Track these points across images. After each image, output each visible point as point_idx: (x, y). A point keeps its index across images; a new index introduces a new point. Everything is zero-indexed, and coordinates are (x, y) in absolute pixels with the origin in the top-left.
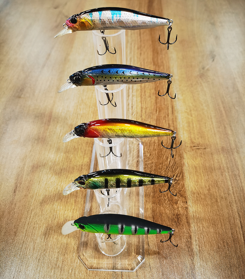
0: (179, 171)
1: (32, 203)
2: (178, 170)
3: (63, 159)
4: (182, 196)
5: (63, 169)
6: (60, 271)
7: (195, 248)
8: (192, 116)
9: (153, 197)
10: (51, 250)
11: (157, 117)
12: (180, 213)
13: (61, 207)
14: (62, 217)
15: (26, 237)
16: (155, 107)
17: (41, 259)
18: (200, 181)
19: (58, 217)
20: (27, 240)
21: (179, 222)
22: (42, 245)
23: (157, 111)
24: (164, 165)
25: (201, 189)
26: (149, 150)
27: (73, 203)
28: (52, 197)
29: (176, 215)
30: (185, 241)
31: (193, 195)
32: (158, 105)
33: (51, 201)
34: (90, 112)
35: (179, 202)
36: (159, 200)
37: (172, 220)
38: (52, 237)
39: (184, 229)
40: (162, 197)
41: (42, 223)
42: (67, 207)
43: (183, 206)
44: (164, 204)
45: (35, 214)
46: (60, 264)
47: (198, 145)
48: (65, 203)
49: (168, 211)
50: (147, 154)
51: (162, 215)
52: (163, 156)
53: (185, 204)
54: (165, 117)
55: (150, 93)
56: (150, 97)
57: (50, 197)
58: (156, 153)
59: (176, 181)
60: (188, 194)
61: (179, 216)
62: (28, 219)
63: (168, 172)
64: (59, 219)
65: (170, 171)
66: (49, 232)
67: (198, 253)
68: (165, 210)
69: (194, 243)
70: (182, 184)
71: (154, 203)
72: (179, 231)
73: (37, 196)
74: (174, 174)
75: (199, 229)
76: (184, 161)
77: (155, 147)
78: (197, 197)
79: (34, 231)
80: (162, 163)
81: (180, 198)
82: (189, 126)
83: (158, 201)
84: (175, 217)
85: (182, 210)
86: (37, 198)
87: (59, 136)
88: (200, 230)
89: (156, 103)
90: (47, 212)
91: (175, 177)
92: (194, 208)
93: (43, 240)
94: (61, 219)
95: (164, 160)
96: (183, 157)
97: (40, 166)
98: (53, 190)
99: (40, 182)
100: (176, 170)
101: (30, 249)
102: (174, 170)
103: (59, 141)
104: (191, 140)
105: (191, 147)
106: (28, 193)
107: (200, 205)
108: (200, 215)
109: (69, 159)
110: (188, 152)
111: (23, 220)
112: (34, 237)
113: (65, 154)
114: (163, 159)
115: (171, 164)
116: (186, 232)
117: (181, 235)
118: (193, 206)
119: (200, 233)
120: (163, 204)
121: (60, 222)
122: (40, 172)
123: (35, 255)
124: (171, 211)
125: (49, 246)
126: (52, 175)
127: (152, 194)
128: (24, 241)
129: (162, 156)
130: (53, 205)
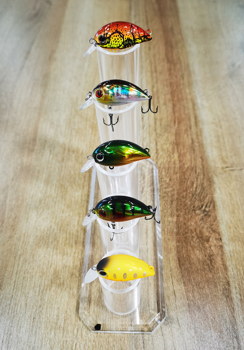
0: (209, 200)
1: (20, 247)
2: (207, 198)
3: (57, 189)
4: (214, 231)
5: (57, 202)
6: (62, 332)
7: (235, 297)
8: (221, 127)
9: (178, 234)
10: (49, 306)
11: (176, 130)
12: (213, 253)
13: (58, 251)
14: (60, 264)
15: (15, 290)
16: (173, 117)
17: (36, 317)
18: (236, 211)
19: (55, 264)
20: (17, 294)
21: (213, 264)
22: (37, 299)
23: (175, 123)
24: (189, 193)
25: (239, 222)
26: (168, 173)
27: (74, 245)
28: (45, 238)
29: (209, 256)
30: (221, 288)
31: (228, 230)
32: (177, 115)
33: (44, 242)
34: (88, 126)
35: (211, 239)
36: (186, 238)
37: (204, 262)
38: (48, 289)
39: (219, 273)
40: (189, 234)
41: (35, 272)
42: (65, 250)
43: (216, 244)
44: (192, 242)
45: (25, 260)
46: (61, 322)
47: (232, 165)
48: (63, 244)
49: (198, 251)
50: (166, 179)
51: (190, 256)
52: (188, 181)
53: (219, 241)
54: (186, 130)
55: (165, 99)
56: (165, 104)
57: (42, 237)
58: (177, 178)
59: (205, 213)
60: (223, 228)
61: (212, 257)
62: (16, 267)
63: (195, 201)
64: (56, 266)
65: (197, 200)
66: (44, 282)
67: (239, 303)
68: (193, 250)
69: (234, 291)
70: (214, 216)
71: (178, 241)
72: (213, 276)
73: (26, 237)
74: (202, 203)
75: (238, 273)
76: (215, 186)
77: (176, 170)
78: (234, 232)
79: (24, 282)
80: (187, 190)
81: (211, 234)
82: (219, 141)
83: (184, 239)
84: (208, 259)
85: (215, 249)
86: (26, 240)
87: (49, 158)
88: (240, 275)
89: (174, 112)
90: (40, 258)
91: (204, 207)
92: (231, 246)
93: (37, 293)
94: (59, 266)
95: (189, 185)
96: (213, 181)
97: (26, 199)
98: (46, 229)
99: (27, 219)
100: (205, 199)
101: (21, 306)
102: (202, 199)
103: (50, 166)
104: (222, 159)
105: (223, 168)
106: (13, 234)
107: (239, 243)
108: (239, 255)
109: (64, 188)
110: (219, 175)
111: (9, 269)
112: (25, 289)
113: (58, 183)
114: (187, 184)
115: (198, 191)
116: (222, 277)
117: (216, 281)
118: (229, 244)
119: (241, 278)
120: (190, 243)
121: (58, 269)
122: (27, 205)
123: (28, 313)
124: (202, 251)
125: (46, 300)
126: (44, 209)
127: (175, 230)
128: (12, 296)
129: (185, 181)
130: (47, 248)
